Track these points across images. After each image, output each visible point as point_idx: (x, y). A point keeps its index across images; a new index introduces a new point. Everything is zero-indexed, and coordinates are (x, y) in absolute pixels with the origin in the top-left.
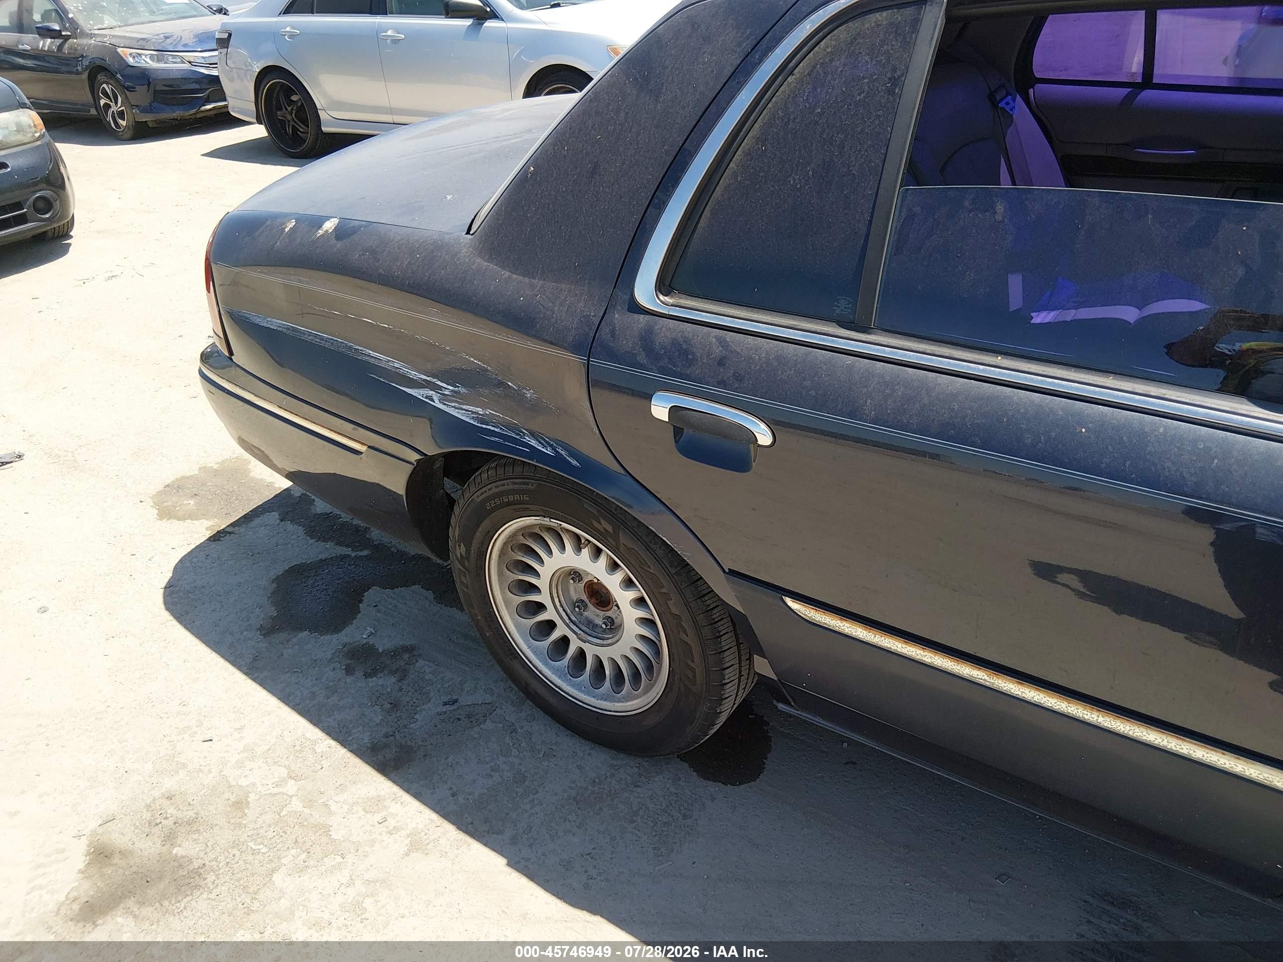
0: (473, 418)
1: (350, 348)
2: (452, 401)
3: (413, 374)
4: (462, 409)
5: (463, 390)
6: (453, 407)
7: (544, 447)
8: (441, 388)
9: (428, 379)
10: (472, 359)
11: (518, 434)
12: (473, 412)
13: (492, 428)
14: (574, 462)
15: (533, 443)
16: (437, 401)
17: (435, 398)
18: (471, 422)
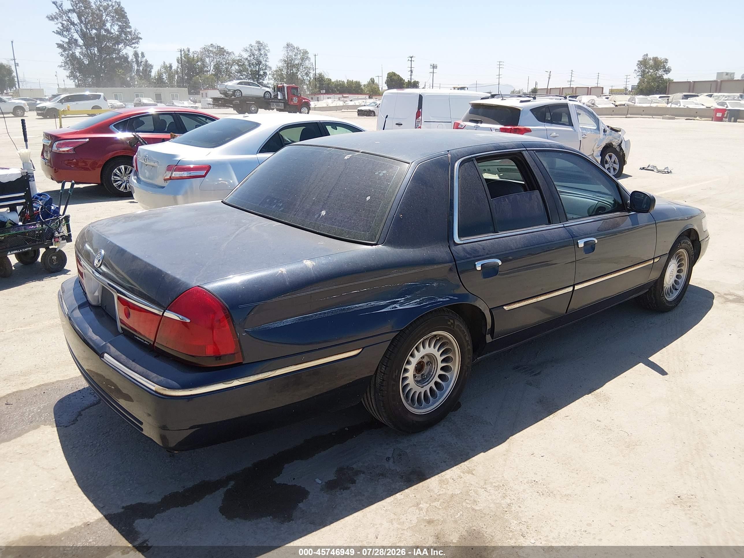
0: (416, 304)
1: (344, 309)
2: (405, 303)
3: (382, 303)
4: (410, 304)
5: (408, 297)
6: (406, 305)
7: (445, 299)
8: (398, 301)
9: (391, 301)
10: (410, 284)
11: (435, 300)
12: (415, 303)
13: (425, 304)
14: (456, 298)
15: (441, 300)
16: (398, 307)
17: (396, 306)
18: (416, 306)
